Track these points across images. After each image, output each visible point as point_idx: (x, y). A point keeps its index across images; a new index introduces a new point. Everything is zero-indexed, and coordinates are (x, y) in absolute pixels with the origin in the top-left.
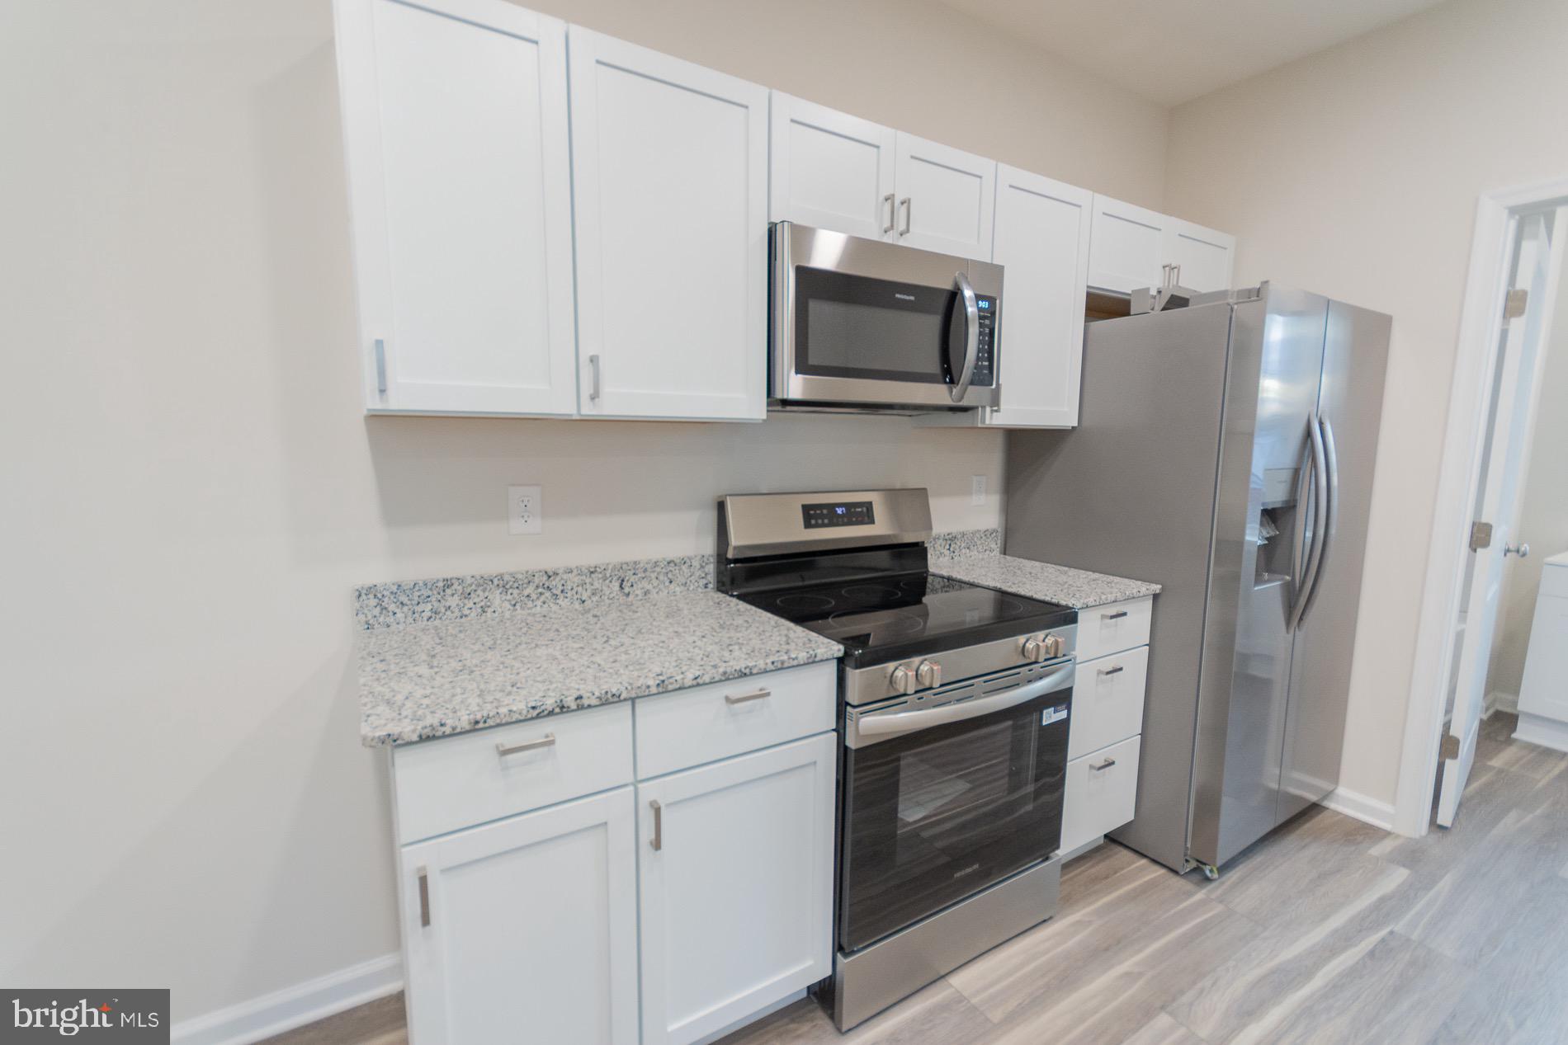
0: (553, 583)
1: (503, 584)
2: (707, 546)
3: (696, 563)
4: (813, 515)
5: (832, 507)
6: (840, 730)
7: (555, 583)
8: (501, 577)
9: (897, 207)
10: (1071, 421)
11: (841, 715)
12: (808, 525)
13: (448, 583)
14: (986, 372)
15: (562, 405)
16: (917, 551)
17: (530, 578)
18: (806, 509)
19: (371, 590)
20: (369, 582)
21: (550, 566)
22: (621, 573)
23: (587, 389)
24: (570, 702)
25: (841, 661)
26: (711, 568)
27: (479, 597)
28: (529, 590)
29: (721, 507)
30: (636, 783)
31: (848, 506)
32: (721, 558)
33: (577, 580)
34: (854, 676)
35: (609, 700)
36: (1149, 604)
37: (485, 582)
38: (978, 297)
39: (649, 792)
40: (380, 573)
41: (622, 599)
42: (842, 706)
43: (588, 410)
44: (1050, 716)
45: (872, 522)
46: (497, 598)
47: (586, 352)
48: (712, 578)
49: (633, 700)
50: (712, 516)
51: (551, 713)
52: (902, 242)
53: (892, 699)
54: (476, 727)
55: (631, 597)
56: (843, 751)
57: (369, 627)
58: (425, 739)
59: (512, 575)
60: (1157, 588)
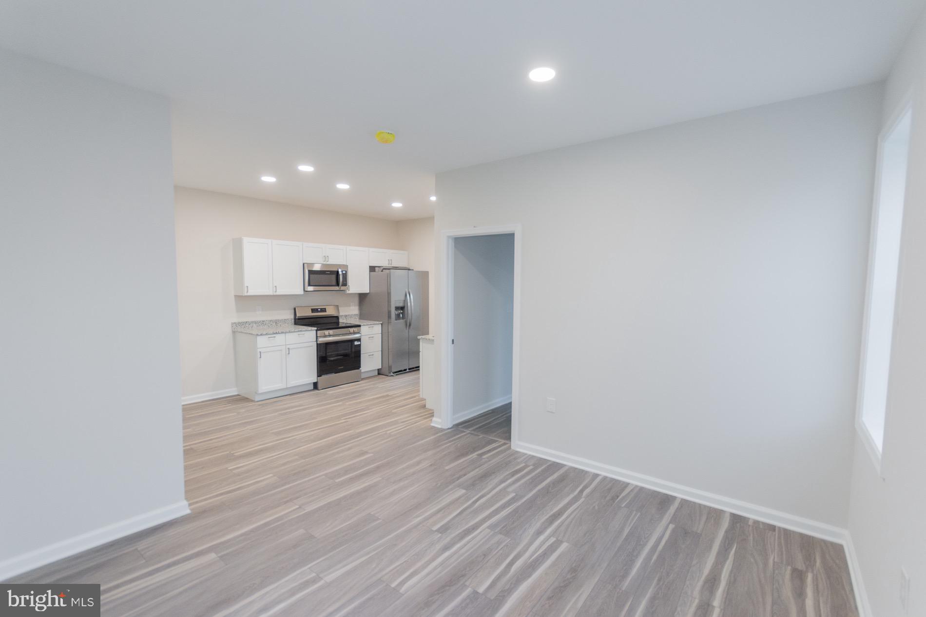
1: (255, 323)
2: (292, 317)
3: (290, 320)
4: (313, 310)
5: (317, 309)
6: (317, 341)
7: (264, 323)
8: (255, 321)
9: (326, 257)
10: (368, 292)
11: (317, 339)
12: (312, 312)
13: (246, 322)
14: (345, 284)
15: (271, 293)
16: (337, 317)
17: (260, 322)
18: (312, 309)
19: (235, 323)
20: (234, 322)
21: (263, 320)
22: (276, 321)
23: (274, 290)
25: (317, 330)
26: (293, 321)
27: (251, 325)
28: (260, 324)
29: (295, 309)
30: (286, 345)
31: (321, 309)
32: (295, 319)
33: (268, 322)
34: (319, 332)
35: (282, 333)
36: (380, 325)
37: (252, 322)
38: (342, 271)
39: (288, 347)
40: (236, 320)
42: (317, 337)
43: (275, 294)
44: (356, 343)
45: (326, 312)
46: (254, 325)
47: (274, 285)
48: (293, 323)
49: (286, 333)
50: (293, 311)
51: (275, 333)
52: (328, 263)
53: (325, 336)
54: (266, 334)
55: (278, 326)
56: (317, 344)
57: (234, 328)
58: (261, 335)
59: (257, 321)
60: (381, 322)
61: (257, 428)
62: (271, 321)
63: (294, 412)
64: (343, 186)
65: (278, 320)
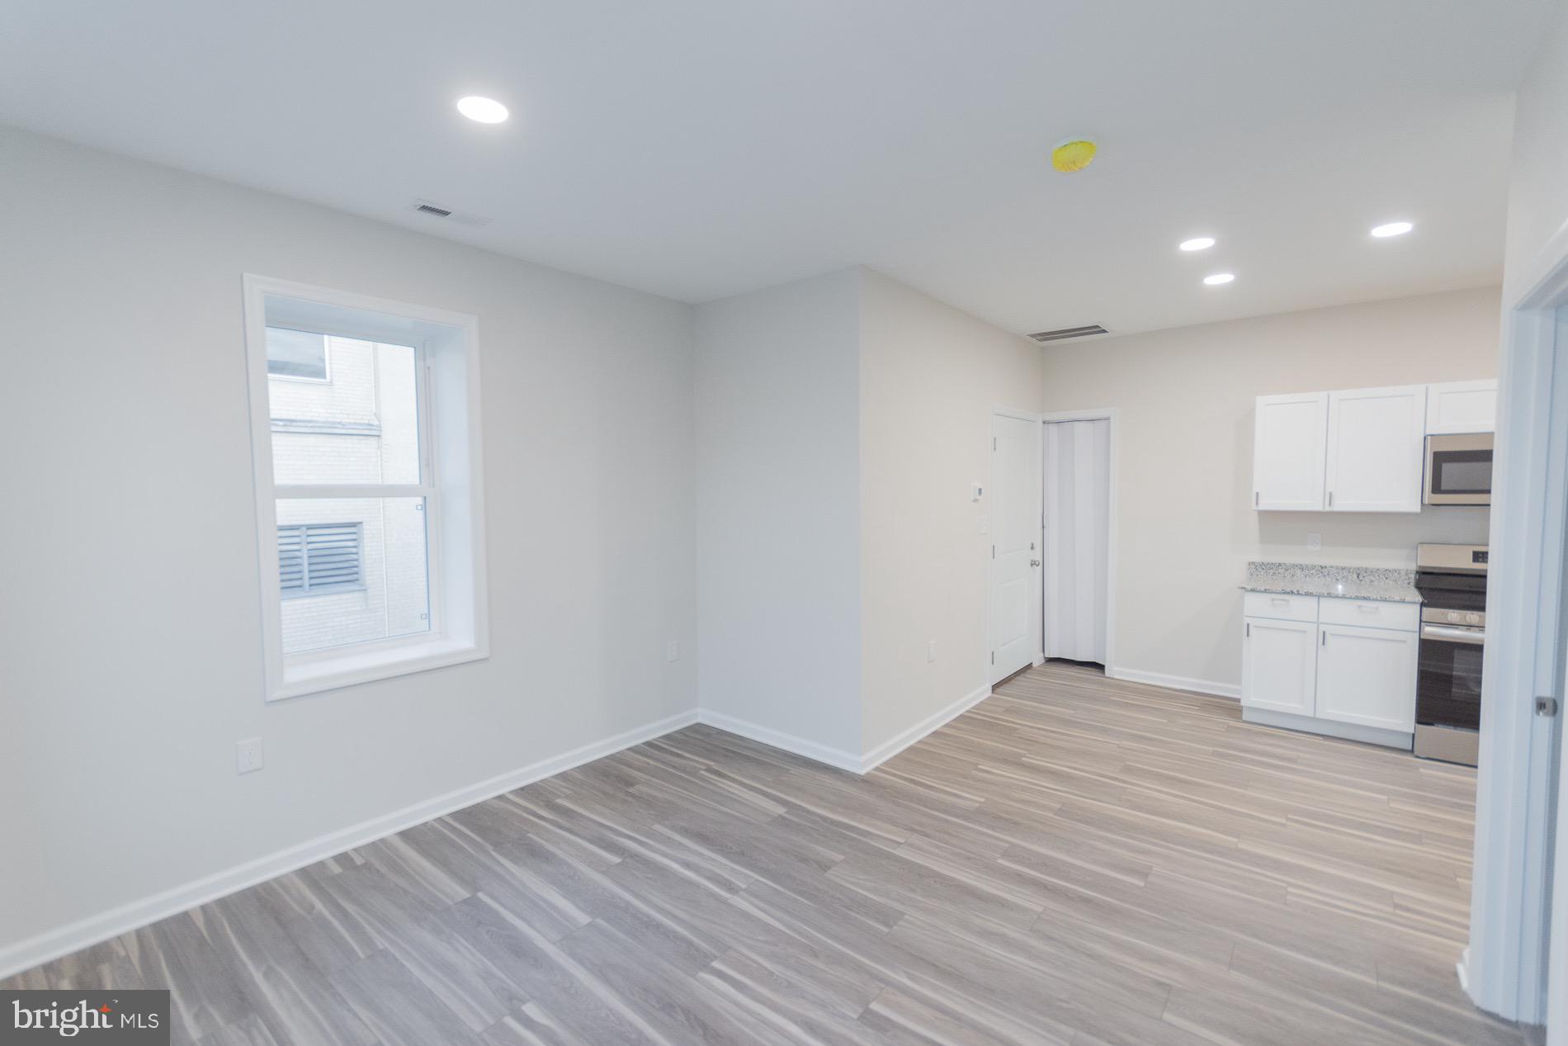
0: (1323, 571)
1: (1302, 568)
2: (1412, 565)
3: (1403, 573)
6: (1420, 631)
8: (1301, 565)
11: (1420, 626)
13: (1280, 565)
15: (1317, 505)
17: (1314, 567)
19: (1254, 563)
20: (1253, 561)
22: (1359, 572)
23: (1327, 502)
24: (1295, 591)
25: (1422, 606)
26: (1412, 576)
29: (1417, 548)
30: (1318, 623)
32: (1417, 572)
33: (1336, 571)
34: (1424, 609)
35: (1308, 594)
37: (1295, 566)
39: (1322, 628)
40: (1257, 559)
41: (1358, 581)
42: (1421, 622)
43: (1328, 509)
46: (1299, 572)
47: (1328, 491)
48: (1413, 581)
49: (1319, 597)
51: (1288, 593)
54: (1266, 591)
55: (1363, 582)
56: (1421, 640)
57: (1252, 575)
58: (1253, 590)
59: (1307, 565)
61: (1135, 751)
62: (1343, 569)
63: (1253, 762)
64: (1392, 230)
65: (1366, 570)
